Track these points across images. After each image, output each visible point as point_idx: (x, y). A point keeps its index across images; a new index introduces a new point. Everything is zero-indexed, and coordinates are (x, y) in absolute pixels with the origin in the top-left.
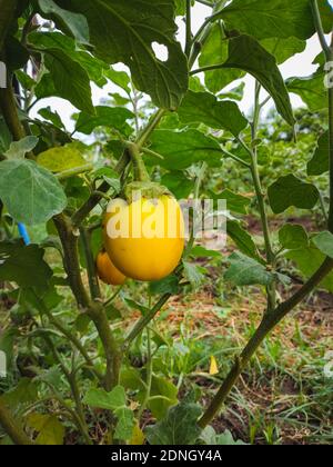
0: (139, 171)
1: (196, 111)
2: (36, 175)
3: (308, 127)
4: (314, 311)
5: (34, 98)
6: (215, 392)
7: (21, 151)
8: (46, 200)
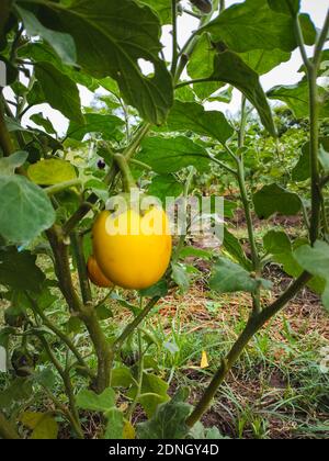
0: (127, 182)
1: (184, 119)
2: (25, 190)
3: (298, 122)
4: (303, 304)
5: (26, 105)
6: (206, 385)
7: (10, 167)
8: (35, 216)
